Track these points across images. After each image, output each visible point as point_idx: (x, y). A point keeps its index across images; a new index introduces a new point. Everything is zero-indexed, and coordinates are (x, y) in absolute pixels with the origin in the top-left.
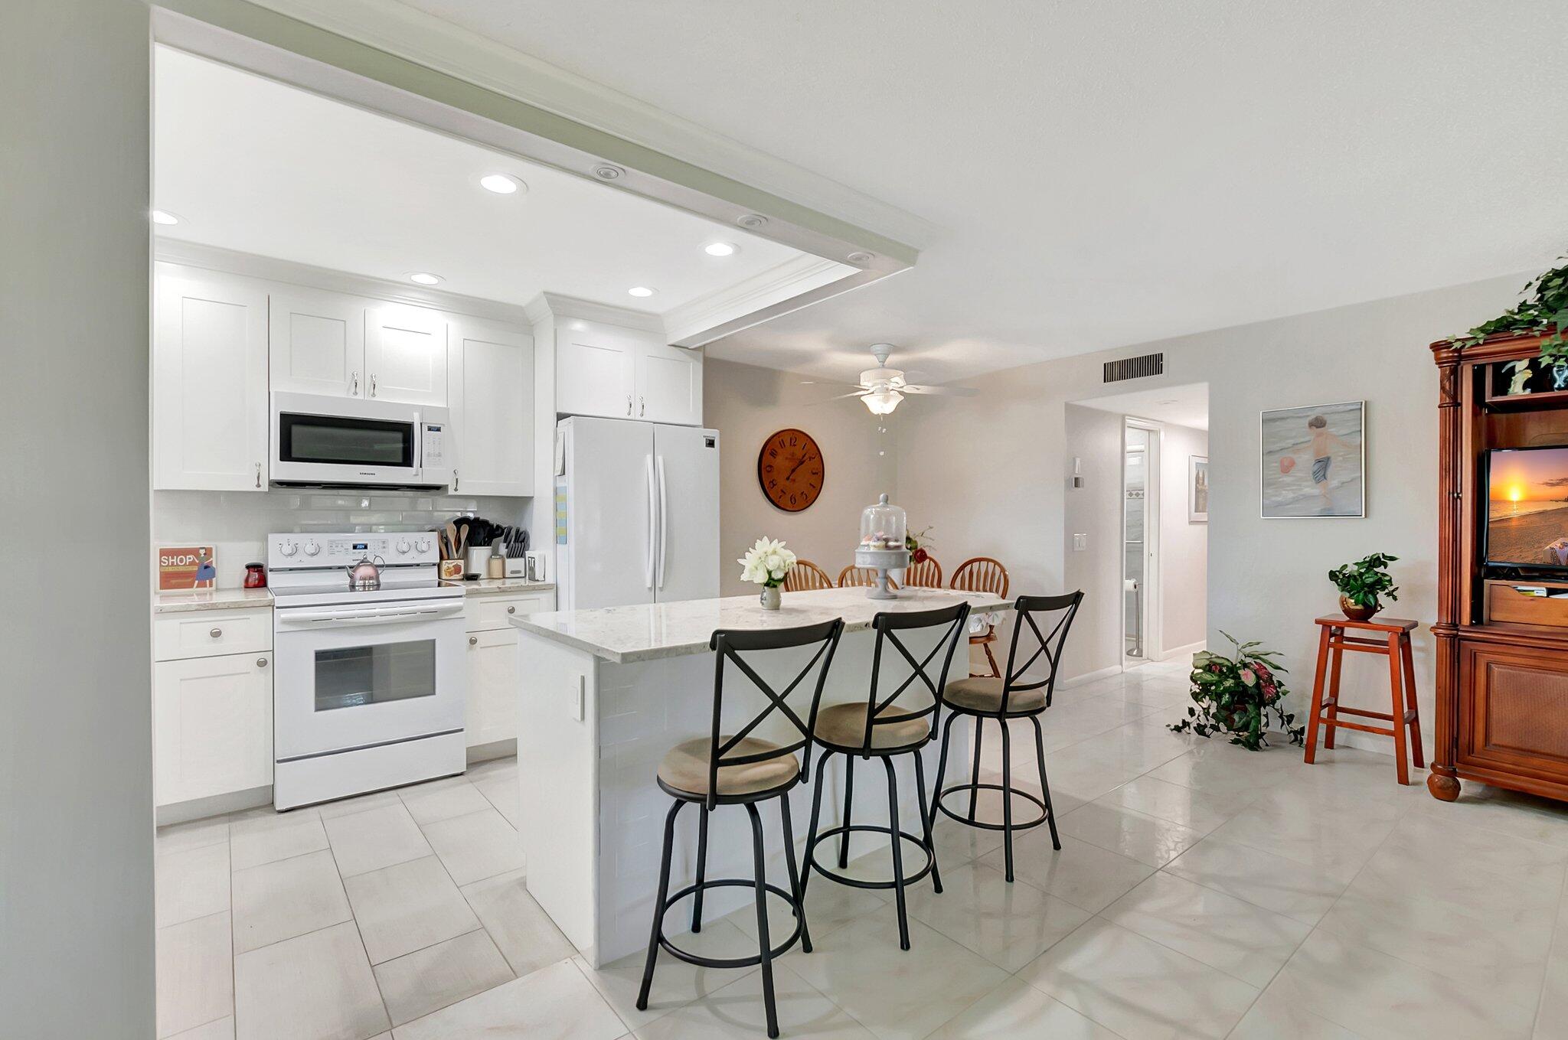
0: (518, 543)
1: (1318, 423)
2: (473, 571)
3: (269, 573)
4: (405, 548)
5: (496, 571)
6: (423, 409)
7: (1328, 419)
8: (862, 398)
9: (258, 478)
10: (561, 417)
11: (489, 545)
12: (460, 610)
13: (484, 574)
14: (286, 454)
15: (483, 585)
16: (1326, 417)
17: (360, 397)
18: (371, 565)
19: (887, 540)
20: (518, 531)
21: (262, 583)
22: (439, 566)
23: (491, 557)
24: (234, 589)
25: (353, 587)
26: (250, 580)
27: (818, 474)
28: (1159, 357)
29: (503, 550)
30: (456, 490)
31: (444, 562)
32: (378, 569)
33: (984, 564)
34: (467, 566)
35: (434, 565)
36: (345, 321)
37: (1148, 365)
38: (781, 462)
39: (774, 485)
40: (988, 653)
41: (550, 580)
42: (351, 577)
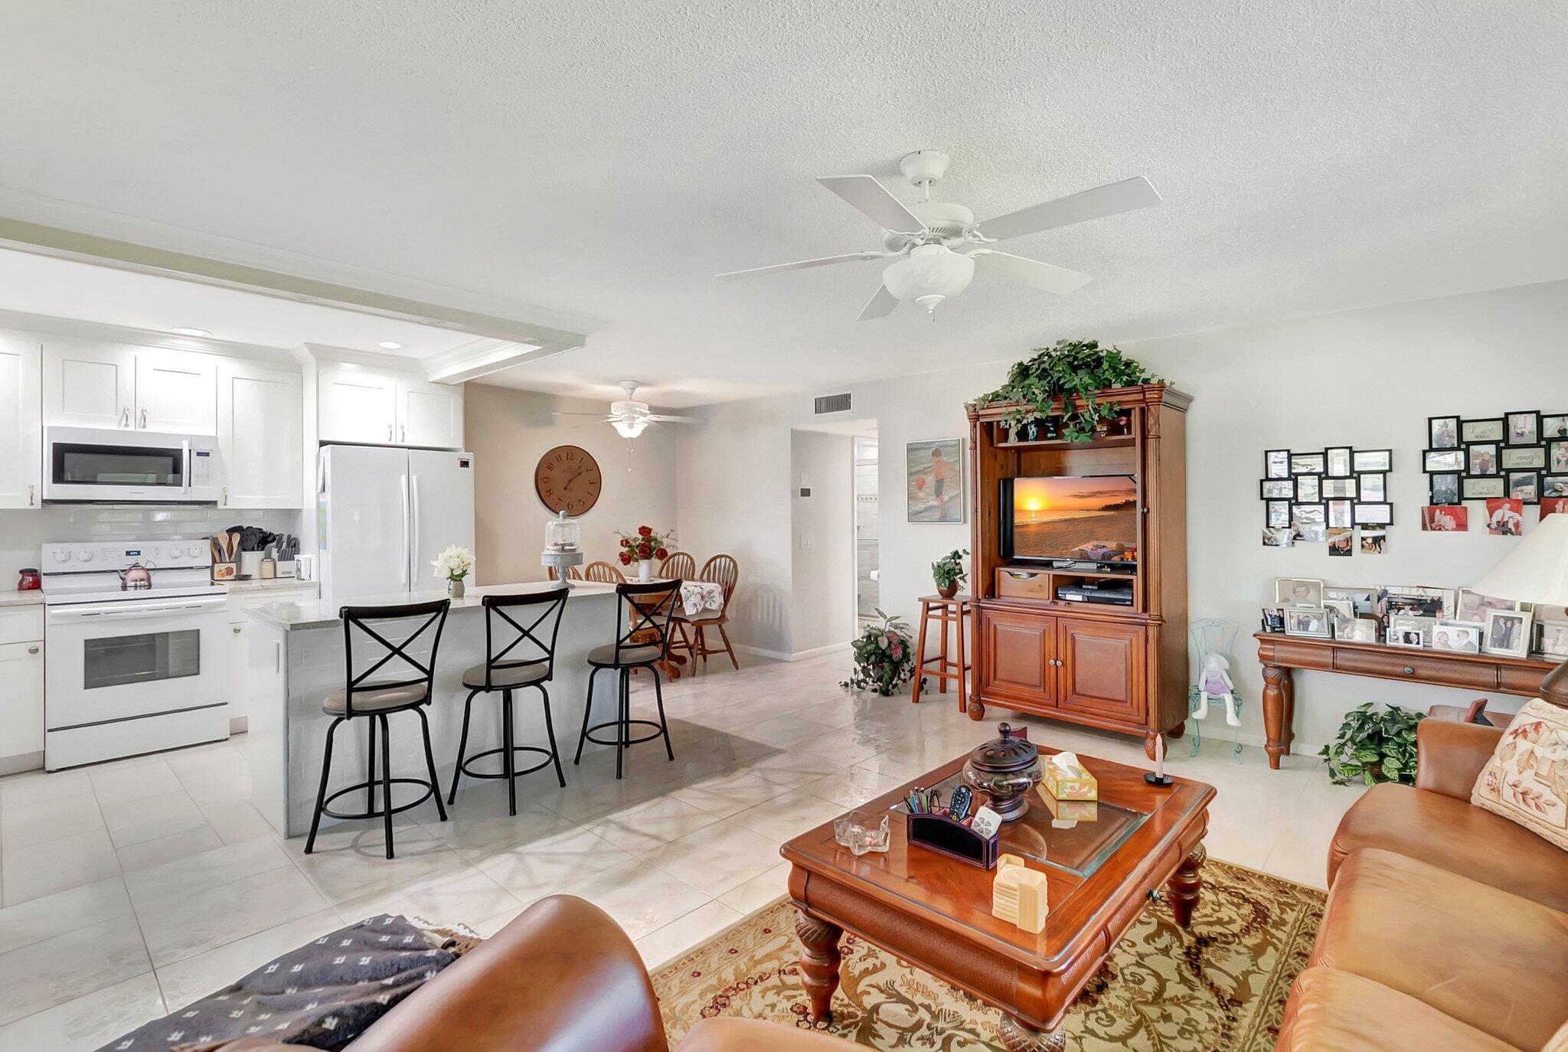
0: (292, 547)
1: (937, 453)
2: (244, 572)
3: (43, 577)
4: (177, 554)
5: (268, 572)
6: (191, 438)
7: (944, 451)
8: (613, 424)
9: (32, 498)
10: (322, 444)
11: (263, 549)
12: (223, 605)
13: (255, 574)
14: (59, 476)
15: (254, 584)
16: (941, 449)
17: (131, 428)
18: (143, 569)
19: (563, 545)
20: (289, 536)
21: (36, 585)
22: (212, 568)
23: (262, 560)
24: (8, 591)
25: (124, 588)
26: (24, 583)
27: (596, 484)
28: (848, 397)
29: (275, 554)
30: (225, 504)
31: (216, 565)
32: (149, 572)
33: (723, 559)
34: (239, 568)
35: (207, 567)
36: (116, 366)
37: (841, 403)
38: (559, 475)
39: (551, 494)
40: (722, 632)
41: (314, 579)
42: (123, 579)
